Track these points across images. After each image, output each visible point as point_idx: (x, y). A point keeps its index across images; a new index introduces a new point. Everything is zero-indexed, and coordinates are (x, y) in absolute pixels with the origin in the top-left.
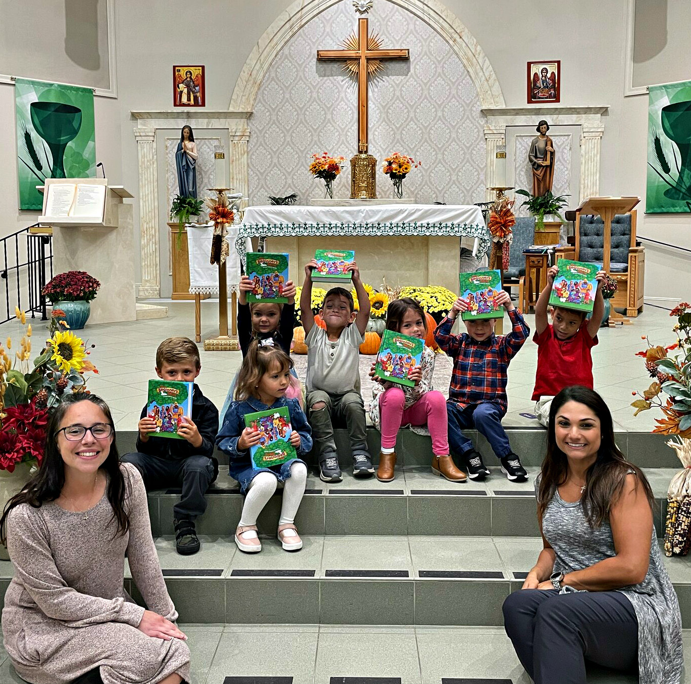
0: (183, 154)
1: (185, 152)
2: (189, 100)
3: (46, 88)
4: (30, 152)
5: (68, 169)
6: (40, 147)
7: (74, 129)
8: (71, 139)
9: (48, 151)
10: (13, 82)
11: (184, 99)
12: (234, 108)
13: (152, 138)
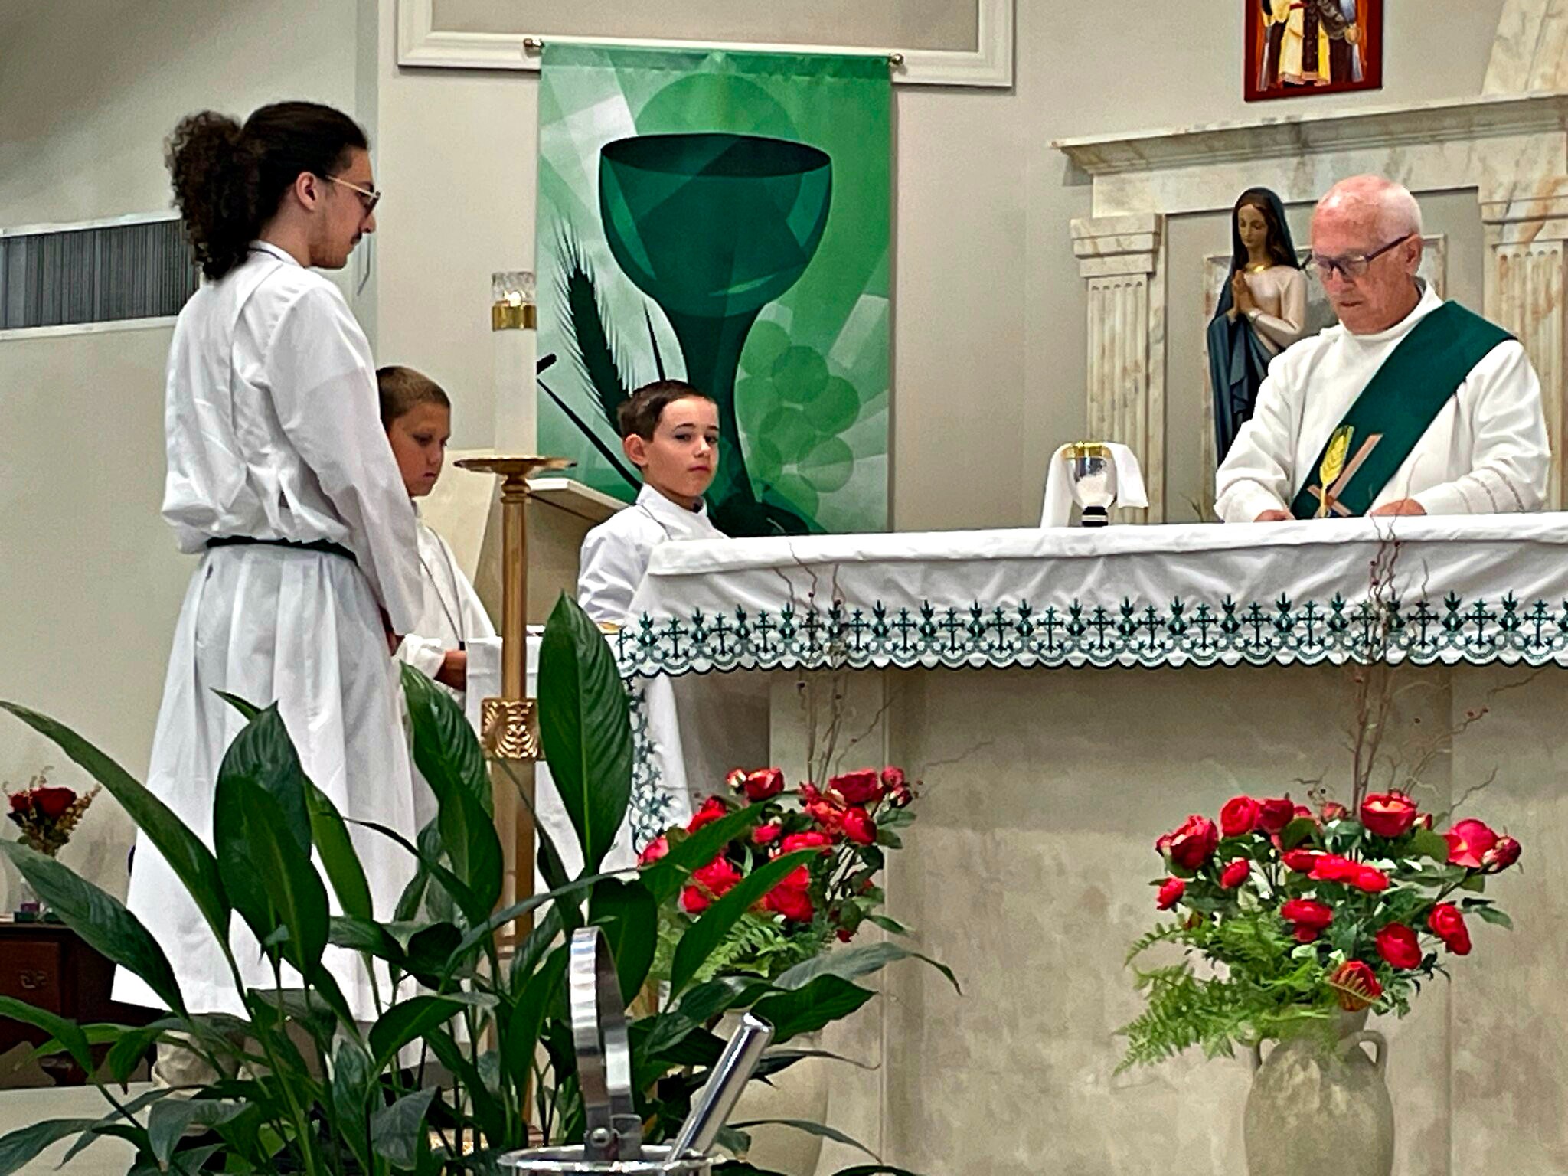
0: (1233, 330)
1: (1242, 317)
2: (1310, 62)
3: (678, 74)
4: (587, 360)
5: (757, 422)
6: (633, 334)
7: (795, 243)
8: (774, 291)
9: (670, 350)
10: (534, 63)
11: (1291, 65)
12: (1505, 82)
13: (1144, 263)
